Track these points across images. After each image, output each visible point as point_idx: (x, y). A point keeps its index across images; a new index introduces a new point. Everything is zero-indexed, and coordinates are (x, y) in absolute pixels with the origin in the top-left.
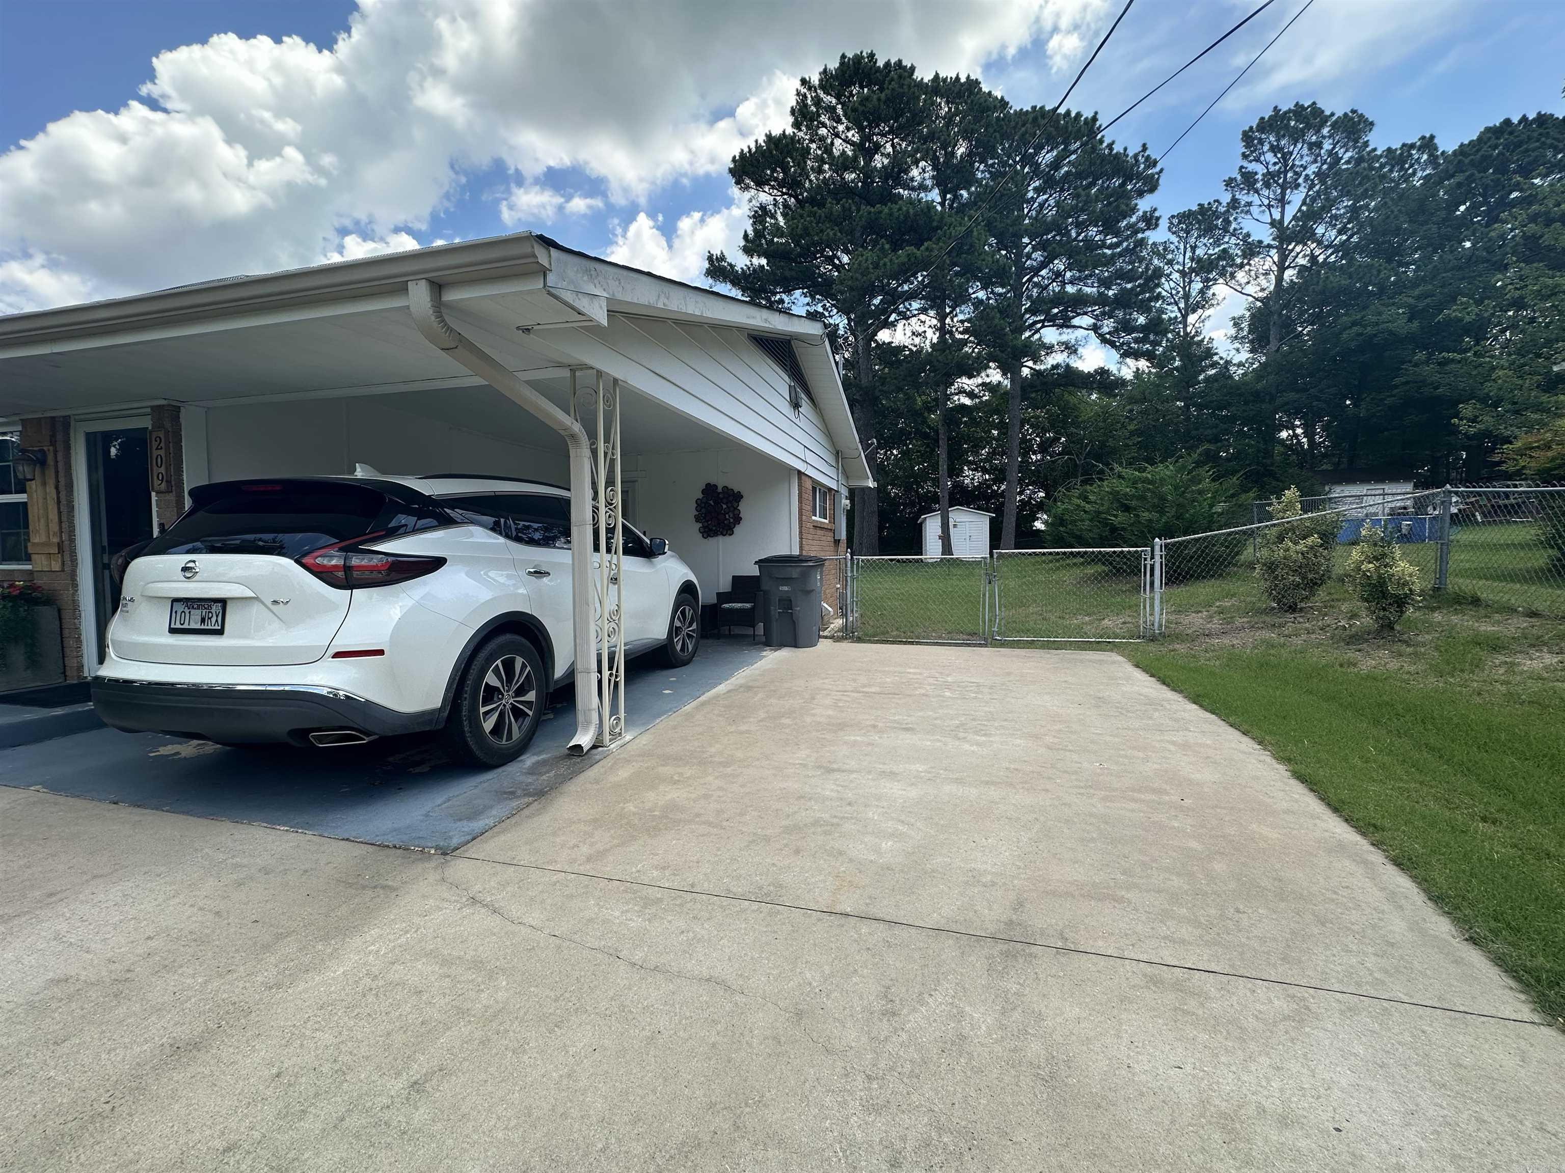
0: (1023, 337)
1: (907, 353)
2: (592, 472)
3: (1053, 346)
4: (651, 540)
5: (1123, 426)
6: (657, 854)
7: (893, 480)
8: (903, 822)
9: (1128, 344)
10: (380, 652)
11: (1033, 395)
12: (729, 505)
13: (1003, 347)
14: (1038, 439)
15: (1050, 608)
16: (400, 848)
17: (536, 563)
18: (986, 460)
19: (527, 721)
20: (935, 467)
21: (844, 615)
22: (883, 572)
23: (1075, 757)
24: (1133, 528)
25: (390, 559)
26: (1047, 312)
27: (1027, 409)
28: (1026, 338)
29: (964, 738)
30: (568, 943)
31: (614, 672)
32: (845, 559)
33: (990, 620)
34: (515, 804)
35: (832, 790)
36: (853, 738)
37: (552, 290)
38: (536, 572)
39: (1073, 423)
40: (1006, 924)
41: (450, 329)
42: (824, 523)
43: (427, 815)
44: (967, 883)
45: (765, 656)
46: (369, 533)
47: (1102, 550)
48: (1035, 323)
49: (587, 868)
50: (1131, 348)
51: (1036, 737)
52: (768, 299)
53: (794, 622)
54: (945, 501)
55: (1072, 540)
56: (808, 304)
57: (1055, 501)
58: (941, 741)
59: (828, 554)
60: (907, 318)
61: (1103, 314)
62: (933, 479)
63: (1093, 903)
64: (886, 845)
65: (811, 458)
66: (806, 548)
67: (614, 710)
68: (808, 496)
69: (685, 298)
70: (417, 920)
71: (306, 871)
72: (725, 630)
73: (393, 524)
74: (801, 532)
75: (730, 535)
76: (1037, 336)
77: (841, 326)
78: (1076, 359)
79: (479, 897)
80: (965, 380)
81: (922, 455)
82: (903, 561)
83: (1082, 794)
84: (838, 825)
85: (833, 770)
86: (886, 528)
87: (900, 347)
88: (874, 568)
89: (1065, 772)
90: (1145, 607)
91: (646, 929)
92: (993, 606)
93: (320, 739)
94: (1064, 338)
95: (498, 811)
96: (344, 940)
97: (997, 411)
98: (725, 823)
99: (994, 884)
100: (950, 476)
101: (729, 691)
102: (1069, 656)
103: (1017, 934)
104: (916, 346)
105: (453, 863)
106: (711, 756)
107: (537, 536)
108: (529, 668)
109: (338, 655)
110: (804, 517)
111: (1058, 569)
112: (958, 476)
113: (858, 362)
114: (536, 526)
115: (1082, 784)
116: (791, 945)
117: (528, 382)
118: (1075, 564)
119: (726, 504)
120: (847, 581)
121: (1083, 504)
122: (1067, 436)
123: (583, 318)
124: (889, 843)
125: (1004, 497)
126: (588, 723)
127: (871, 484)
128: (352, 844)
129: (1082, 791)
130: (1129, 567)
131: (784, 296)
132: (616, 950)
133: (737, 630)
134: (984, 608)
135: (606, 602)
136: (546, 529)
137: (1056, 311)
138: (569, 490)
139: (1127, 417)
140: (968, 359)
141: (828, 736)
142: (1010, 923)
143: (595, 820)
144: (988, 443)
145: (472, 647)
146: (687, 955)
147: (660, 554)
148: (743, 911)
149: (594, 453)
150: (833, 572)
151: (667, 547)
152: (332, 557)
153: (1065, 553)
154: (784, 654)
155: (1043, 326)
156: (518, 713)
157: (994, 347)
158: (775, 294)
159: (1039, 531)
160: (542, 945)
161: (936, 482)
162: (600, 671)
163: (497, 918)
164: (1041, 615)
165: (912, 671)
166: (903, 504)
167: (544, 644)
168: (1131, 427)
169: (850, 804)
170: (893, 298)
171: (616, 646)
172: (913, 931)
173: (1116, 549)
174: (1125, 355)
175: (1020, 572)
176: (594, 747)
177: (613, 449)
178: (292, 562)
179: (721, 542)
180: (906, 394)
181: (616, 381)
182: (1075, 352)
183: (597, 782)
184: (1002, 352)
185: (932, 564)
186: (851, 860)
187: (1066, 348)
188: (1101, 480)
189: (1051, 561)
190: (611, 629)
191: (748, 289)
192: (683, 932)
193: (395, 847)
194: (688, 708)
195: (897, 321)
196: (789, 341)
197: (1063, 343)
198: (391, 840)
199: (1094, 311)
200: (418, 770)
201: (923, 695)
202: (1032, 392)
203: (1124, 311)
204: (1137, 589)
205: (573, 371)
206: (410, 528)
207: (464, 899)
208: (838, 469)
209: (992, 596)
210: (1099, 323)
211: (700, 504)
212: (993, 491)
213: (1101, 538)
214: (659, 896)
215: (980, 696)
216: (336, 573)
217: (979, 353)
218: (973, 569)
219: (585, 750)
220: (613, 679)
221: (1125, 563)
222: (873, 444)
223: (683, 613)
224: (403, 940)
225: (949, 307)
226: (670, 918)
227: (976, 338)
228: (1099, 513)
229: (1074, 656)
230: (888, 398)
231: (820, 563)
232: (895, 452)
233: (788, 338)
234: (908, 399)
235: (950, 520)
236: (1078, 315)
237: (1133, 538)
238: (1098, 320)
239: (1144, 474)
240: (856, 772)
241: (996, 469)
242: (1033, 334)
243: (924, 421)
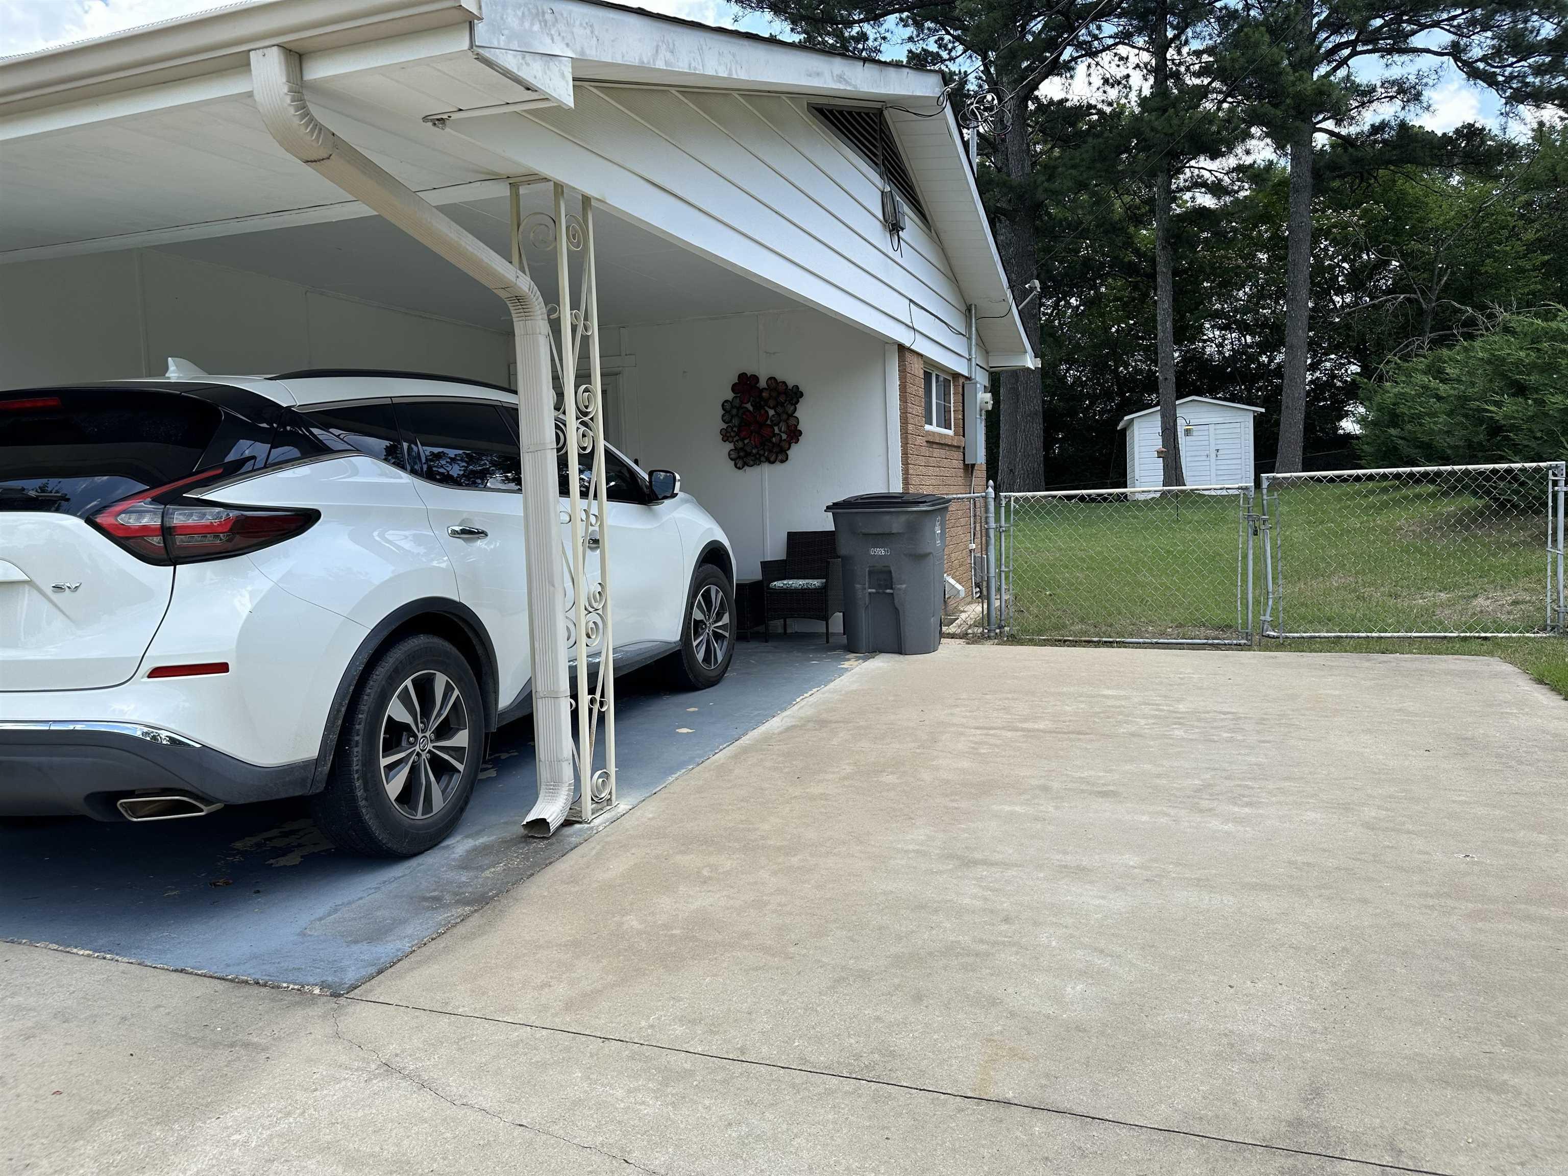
0: (1315, 77)
1: (1095, 117)
2: (553, 359)
3: (1374, 89)
4: (651, 474)
5: (1514, 234)
6: (680, 1000)
7: (1070, 354)
8: (1102, 951)
9: (1522, 77)
10: (222, 668)
11: (1336, 184)
12: (779, 409)
13: (1276, 97)
14: (1346, 265)
15: (1369, 577)
16: (265, 985)
17: (465, 516)
18: (1245, 310)
19: (456, 780)
20: (1150, 326)
21: (984, 597)
22: (1056, 519)
23: (1419, 843)
24: (1534, 427)
25: (233, 514)
26: (1362, 28)
27: (1324, 211)
28: (1321, 78)
29: (1210, 810)
30: (544, 1137)
31: (598, 696)
32: (985, 498)
33: (1257, 602)
34: (441, 916)
35: (975, 897)
36: (1007, 808)
37: (486, 53)
38: (464, 532)
39: (1411, 234)
40: (1290, 1124)
41: (318, 128)
42: (946, 436)
43: (302, 934)
44: (1219, 1055)
45: (847, 670)
46: (197, 473)
47: (1470, 467)
48: (1339, 47)
49: (567, 1020)
50: (1527, 85)
51: (1346, 808)
52: (839, 35)
53: (896, 611)
54: (1168, 386)
55: (1413, 452)
56: (911, 39)
57: (1381, 378)
58: (1168, 815)
59: (954, 490)
60: (1093, 54)
61: (1472, 22)
62: (1146, 349)
63: (1449, 1093)
64: (1074, 990)
65: (922, 321)
66: (914, 480)
67: (599, 761)
68: (917, 388)
69: (700, 49)
70: (300, 1096)
71: (124, 1019)
72: (777, 625)
73: (231, 457)
74: (905, 454)
75: (782, 461)
76: (1342, 73)
77: (971, 78)
78: (1419, 111)
79: (396, 1063)
80: (1203, 162)
81: (1125, 305)
82: (1092, 499)
83: (1432, 908)
84: (987, 954)
85: (976, 863)
86: (1058, 441)
87: (1081, 107)
88: (1038, 513)
89: (1401, 869)
90: (1555, 573)
91: (669, 1119)
92: (1260, 577)
93: (133, 809)
94: (1395, 73)
95: (416, 928)
96: (192, 1123)
97: (1265, 218)
98: (792, 949)
99: (1267, 1058)
100: (1178, 341)
101: (788, 729)
102: (1408, 665)
103: (1310, 1141)
104: (1110, 104)
105: (350, 1010)
106: (763, 838)
107: (456, 471)
108: (456, 692)
109: (158, 672)
110: (910, 427)
111: (1385, 505)
112: (1192, 340)
113: (1003, 140)
114: (452, 453)
115: (1431, 890)
116: (914, 1150)
117: (440, 208)
118: (1418, 496)
119: (774, 408)
120: (988, 535)
121: (1434, 383)
122: (1404, 256)
123: (534, 96)
124: (1079, 987)
125: (1281, 376)
126: (556, 783)
127: (1031, 362)
128: (194, 977)
129: (1430, 902)
130: (1524, 497)
131: (866, 27)
132: (622, 1149)
133: (796, 626)
134: (1245, 581)
135: (582, 581)
136: (470, 459)
137: (1378, 22)
138: (515, 392)
139: (1522, 216)
140: (1211, 122)
141: (964, 805)
142: (1297, 1124)
143: (575, 944)
144: (1249, 278)
145: (364, 658)
146: (740, 1161)
147: (666, 498)
148: (830, 1092)
149: (555, 326)
150: (963, 521)
151: (678, 484)
152: (141, 513)
153: (1397, 476)
154: (881, 664)
155: (1354, 53)
156: (441, 768)
157: (1260, 98)
158: (850, 24)
159: (1348, 436)
160: (502, 1139)
161: (1152, 354)
162: (574, 696)
163: (429, 1096)
164: (1355, 590)
165: (1110, 692)
166: (1088, 396)
167: (480, 651)
168: (1530, 235)
169: (1006, 920)
170: (1067, 18)
171: (599, 654)
172: (1124, 1132)
173: (1497, 466)
174: (1518, 98)
175: (1315, 513)
176: (567, 823)
177: (586, 319)
178: (82, 522)
179: (766, 473)
180: (1093, 194)
181: (586, 200)
182: (1417, 97)
183: (573, 880)
184: (1276, 106)
185: (1146, 502)
186: (1013, 1015)
187: (1398, 93)
188: (1470, 337)
189: (1372, 492)
190: (591, 625)
191: (803, 18)
192: (730, 1124)
193: (258, 983)
194: (720, 757)
195: (1074, 59)
196: (880, 112)
197: (1393, 83)
198: (250, 972)
199: (1454, 18)
200: (283, 862)
201: (1133, 735)
202: (1334, 179)
203: (1514, 14)
204: (1540, 539)
205: (514, 186)
206: (260, 463)
207: (373, 1066)
208: (970, 339)
209: (1260, 558)
210: (1463, 41)
211: (728, 409)
212: (1261, 365)
213: (1470, 445)
214: (688, 1066)
215: (1240, 737)
216: (149, 539)
217: (1231, 110)
218: (1224, 509)
219: (553, 828)
220: (596, 707)
221: (1517, 492)
222: (1032, 289)
223: (707, 597)
224: (283, 1125)
225: (1174, 28)
226: (707, 1102)
227: (1223, 82)
228: (1464, 399)
229: (1417, 665)
230: (1058, 203)
231: (940, 506)
232: (1073, 301)
233: (879, 105)
234: (1097, 203)
235: (1180, 421)
236: (1423, 27)
237: (1533, 444)
238: (1462, 35)
239: (1554, 324)
240: (1016, 865)
241: (1264, 325)
242: (1335, 69)
243: (1129, 243)
